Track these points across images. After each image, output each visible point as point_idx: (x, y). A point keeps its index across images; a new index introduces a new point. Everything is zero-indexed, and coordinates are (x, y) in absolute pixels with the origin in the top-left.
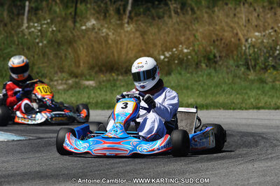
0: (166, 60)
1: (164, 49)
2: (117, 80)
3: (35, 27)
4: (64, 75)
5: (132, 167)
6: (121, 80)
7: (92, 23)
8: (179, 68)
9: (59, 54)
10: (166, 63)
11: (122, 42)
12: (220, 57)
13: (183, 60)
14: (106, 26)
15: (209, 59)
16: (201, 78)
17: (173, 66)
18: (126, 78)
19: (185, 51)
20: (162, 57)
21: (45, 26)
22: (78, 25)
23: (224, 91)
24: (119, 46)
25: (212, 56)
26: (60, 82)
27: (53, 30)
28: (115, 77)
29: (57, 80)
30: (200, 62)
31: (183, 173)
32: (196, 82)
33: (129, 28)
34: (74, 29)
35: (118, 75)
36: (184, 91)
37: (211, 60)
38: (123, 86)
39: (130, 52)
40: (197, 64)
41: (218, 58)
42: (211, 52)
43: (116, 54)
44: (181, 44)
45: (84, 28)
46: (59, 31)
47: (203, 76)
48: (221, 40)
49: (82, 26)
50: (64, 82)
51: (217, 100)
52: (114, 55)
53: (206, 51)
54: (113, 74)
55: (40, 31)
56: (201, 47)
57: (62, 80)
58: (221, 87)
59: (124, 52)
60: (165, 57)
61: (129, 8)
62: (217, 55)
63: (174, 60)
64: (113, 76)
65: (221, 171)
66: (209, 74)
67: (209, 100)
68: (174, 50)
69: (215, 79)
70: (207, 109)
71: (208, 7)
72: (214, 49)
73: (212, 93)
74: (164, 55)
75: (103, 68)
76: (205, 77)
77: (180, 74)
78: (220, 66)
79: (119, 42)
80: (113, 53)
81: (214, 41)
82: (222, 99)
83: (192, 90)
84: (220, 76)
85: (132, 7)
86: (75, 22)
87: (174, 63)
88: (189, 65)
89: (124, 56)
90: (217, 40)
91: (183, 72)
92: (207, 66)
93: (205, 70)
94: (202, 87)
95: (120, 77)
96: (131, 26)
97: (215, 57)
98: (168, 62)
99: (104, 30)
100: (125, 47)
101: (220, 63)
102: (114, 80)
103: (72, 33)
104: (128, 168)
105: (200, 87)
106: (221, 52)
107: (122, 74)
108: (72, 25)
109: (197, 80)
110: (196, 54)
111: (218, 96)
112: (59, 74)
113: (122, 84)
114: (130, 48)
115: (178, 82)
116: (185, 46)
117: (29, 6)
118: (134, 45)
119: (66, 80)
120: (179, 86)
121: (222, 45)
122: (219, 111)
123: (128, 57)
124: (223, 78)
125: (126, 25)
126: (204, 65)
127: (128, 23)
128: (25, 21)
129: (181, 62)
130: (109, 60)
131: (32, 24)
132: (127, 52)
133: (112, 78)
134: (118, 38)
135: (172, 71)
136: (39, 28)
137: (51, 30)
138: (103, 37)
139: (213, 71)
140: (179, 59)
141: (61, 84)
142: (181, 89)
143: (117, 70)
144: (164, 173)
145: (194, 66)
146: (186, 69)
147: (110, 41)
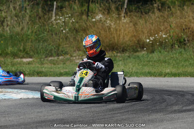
0: (151, 42)
1: (149, 35)
2: (117, 56)
3: (60, 20)
4: (80, 52)
5: (127, 116)
6: (119, 56)
7: (100, 17)
8: (159, 48)
9: (77, 38)
10: (151, 45)
11: (120, 30)
12: (188, 40)
13: (163, 42)
14: (109, 19)
15: (180, 42)
16: (175, 55)
17: (156, 47)
18: (123, 55)
19: (164, 36)
20: (148, 40)
21: (67, 19)
22: (90, 18)
23: (191, 64)
24: (118, 33)
25: (182, 40)
26: (77, 57)
27: (73, 22)
28: (116, 55)
29: (75, 56)
30: (175, 44)
31: (162, 121)
32: (172, 58)
33: (125, 20)
34: (87, 21)
35: (117, 53)
36: (163, 64)
37: (182, 43)
38: (121, 60)
39: (126, 37)
40: (172, 45)
41: (187, 41)
42: (181, 37)
43: (116, 38)
44: (161, 31)
45: (94, 20)
46: (77, 22)
47: (176, 54)
48: (189, 28)
49: (92, 18)
50: (80, 57)
51: (186, 70)
52: (114, 39)
53: (178, 36)
54: (114, 52)
55: (64, 22)
56: (175, 34)
57: (79, 56)
58: (189, 61)
59: (121, 37)
60: (150, 41)
61: (125, 7)
62: (186, 39)
63: (156, 42)
64: (114, 54)
65: (188, 119)
66: (181, 52)
67: (180, 71)
68: (156, 35)
69: (185, 56)
70: (179, 77)
71: (180, 6)
72: (184, 35)
73: (183, 66)
74: (149, 39)
75: (107, 48)
76: (177, 54)
77: (160, 52)
78: (188, 47)
79: (118, 30)
80: (114, 37)
81: (184, 30)
82: (190, 70)
83: (169, 64)
84: (188, 54)
85: (127, 6)
86: (88, 16)
87: (157, 45)
88: (166, 46)
89: (122, 40)
90: (186, 29)
91: (162, 51)
92: (179, 47)
93: (178, 49)
94: (175, 61)
95: (119, 54)
96: (127, 19)
97: (184, 40)
98: (152, 44)
99: (108, 22)
100: (122, 34)
101: (188, 45)
102: (115, 56)
103: (86, 24)
104: (124, 117)
105: (174, 62)
106: (188, 37)
107: (120, 52)
108: (86, 18)
109: (172, 56)
110: (171, 38)
111: (186, 67)
112: (77, 52)
113: (120, 59)
114: (126, 34)
115: (159, 57)
116: (163, 33)
117: (56, 5)
118: (129, 32)
119: (82, 56)
120: (159, 60)
121: (190, 32)
122: (187, 78)
123: (124, 40)
124: (190, 55)
125: (123, 18)
126: (177, 46)
127: (124, 17)
128: (54, 15)
129: (161, 44)
130: (111, 42)
131: (58, 17)
132: (124, 36)
133: (113, 55)
134: (117, 27)
135: (155, 50)
136: (63, 20)
137: (71, 21)
138: (107, 26)
139: (183, 50)
140: (160, 42)
141: (79, 59)
142: (161, 63)
143: (117, 49)
144: (149, 120)
145: (170, 47)
146: (164, 49)
147: (112, 30)
